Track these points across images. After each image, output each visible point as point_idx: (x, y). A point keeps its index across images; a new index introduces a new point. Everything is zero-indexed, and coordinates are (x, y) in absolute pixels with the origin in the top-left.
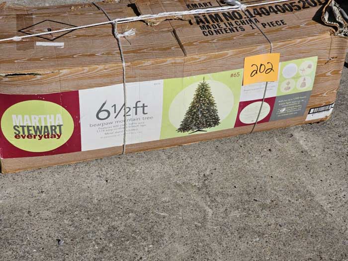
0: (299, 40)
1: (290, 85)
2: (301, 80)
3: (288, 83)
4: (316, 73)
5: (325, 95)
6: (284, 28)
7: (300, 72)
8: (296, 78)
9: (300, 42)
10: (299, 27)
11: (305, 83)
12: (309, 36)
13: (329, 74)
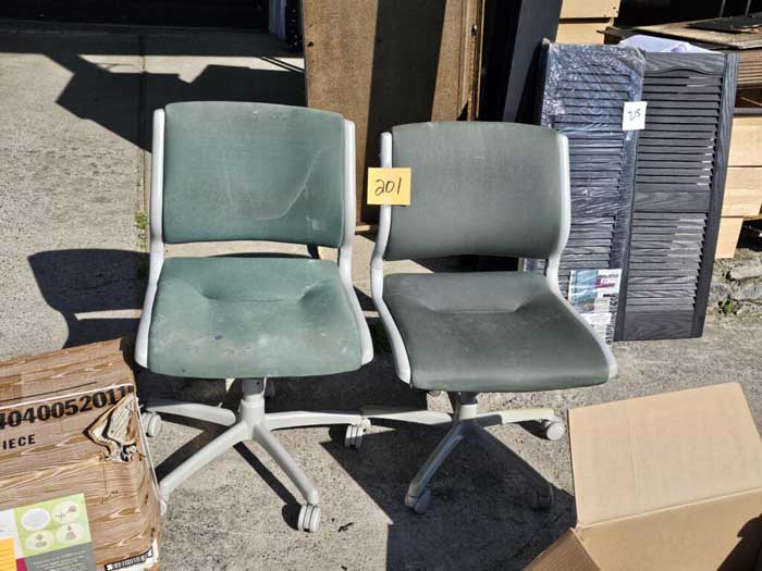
0: (39, 474)
1: (43, 540)
2: (63, 531)
3: (40, 537)
4: (89, 517)
5: (120, 544)
6: (27, 450)
7: (58, 520)
8: (53, 527)
9: (43, 476)
10: (54, 446)
11: (72, 534)
12: (60, 465)
13: (116, 515)
